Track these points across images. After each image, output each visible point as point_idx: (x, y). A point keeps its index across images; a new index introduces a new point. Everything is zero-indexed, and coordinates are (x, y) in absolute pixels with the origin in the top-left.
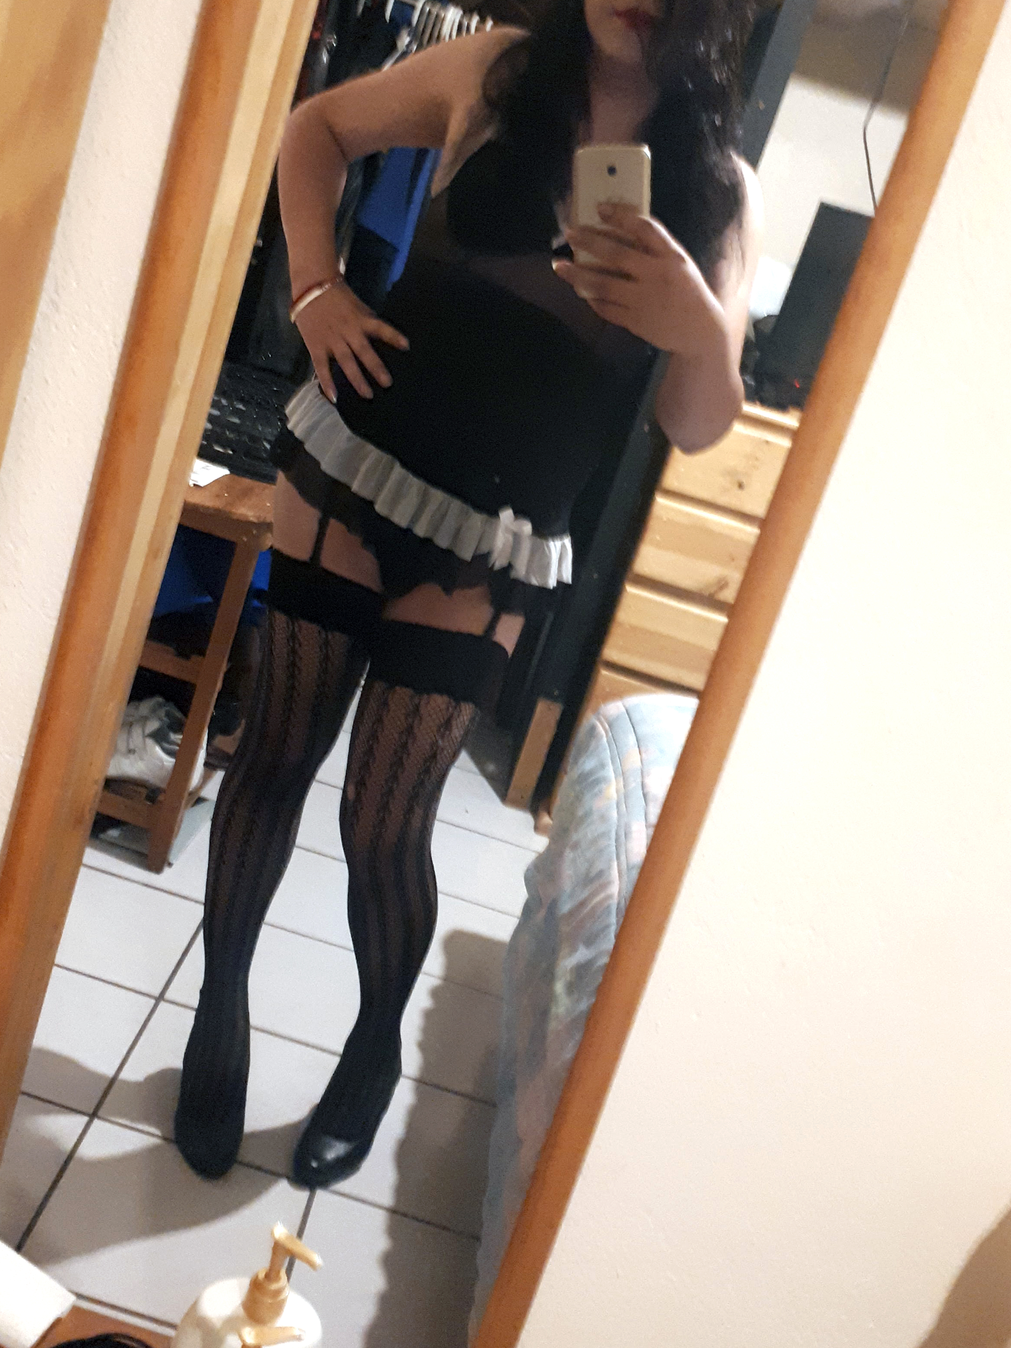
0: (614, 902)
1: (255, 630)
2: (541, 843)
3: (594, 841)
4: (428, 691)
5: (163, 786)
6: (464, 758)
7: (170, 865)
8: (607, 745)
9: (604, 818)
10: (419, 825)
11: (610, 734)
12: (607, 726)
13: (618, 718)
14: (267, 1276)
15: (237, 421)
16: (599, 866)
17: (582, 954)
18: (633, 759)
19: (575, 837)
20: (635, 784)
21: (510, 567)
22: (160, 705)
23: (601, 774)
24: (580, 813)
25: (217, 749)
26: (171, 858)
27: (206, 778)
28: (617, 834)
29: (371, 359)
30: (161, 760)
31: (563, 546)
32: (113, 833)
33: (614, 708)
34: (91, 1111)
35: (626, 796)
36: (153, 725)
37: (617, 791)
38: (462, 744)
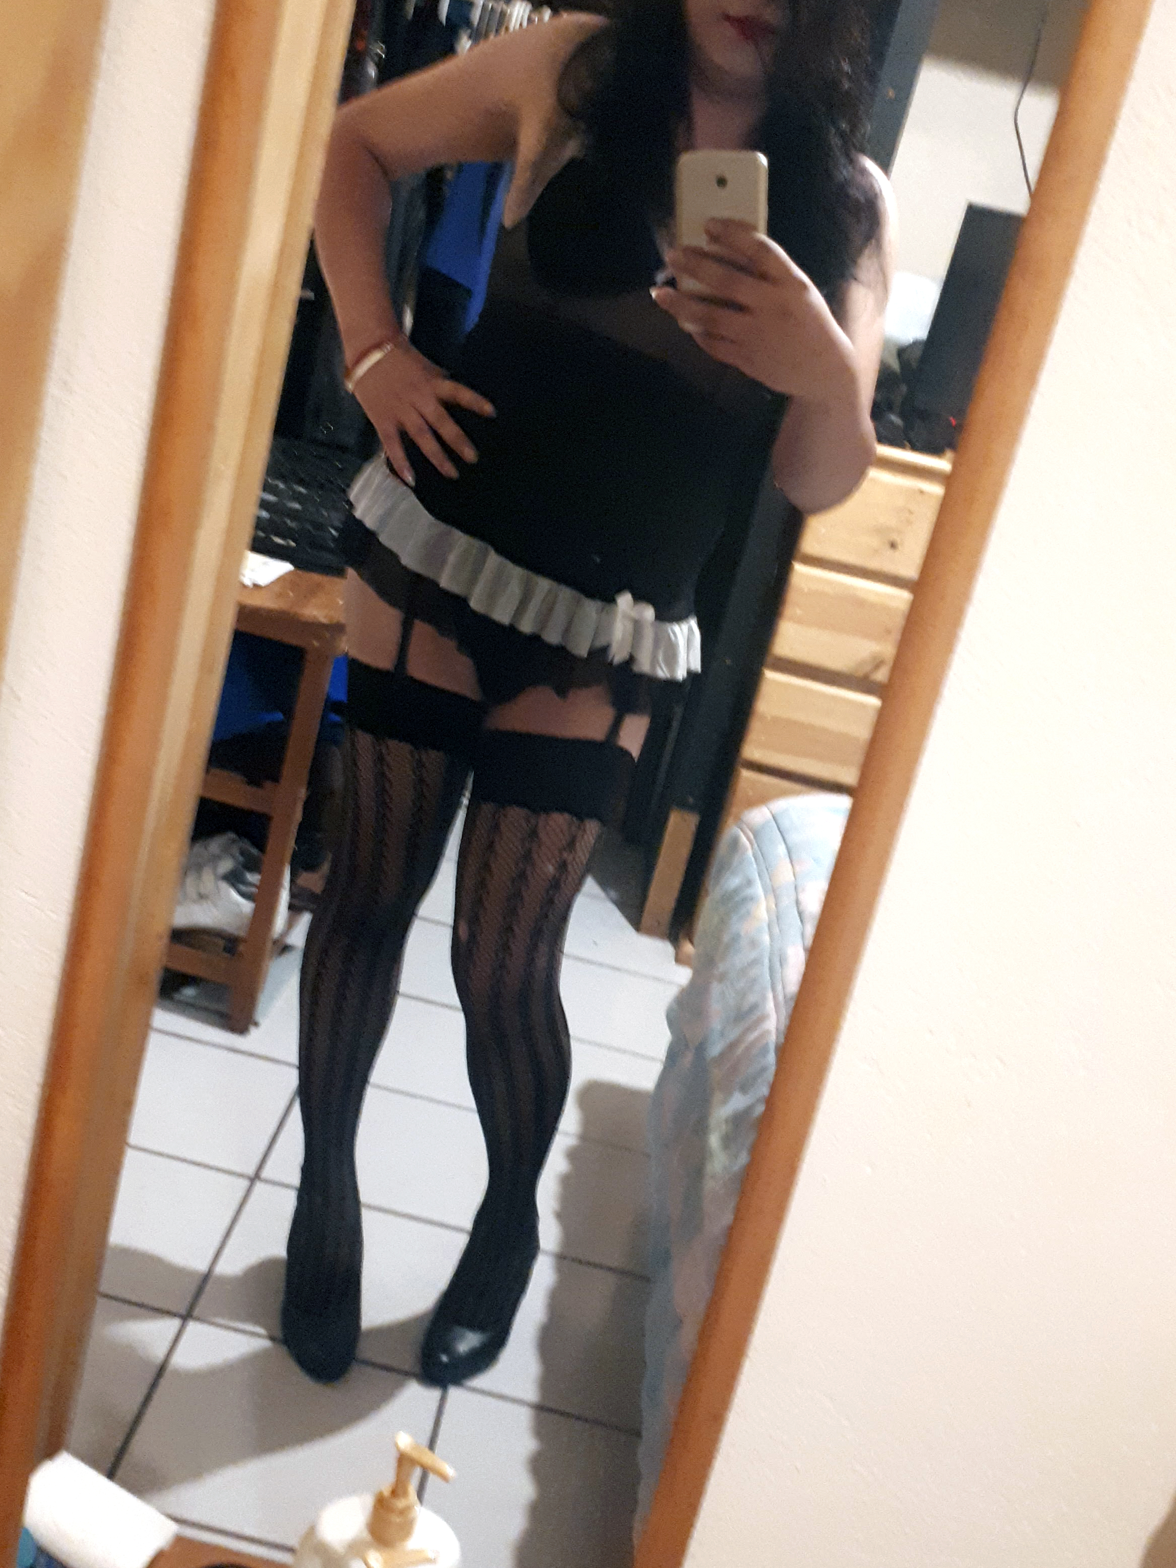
0: (772, 1039)
1: (334, 748)
2: (683, 975)
3: (743, 971)
4: (547, 810)
5: (242, 933)
6: (590, 885)
7: (256, 1024)
8: (753, 859)
9: (754, 944)
10: (545, 964)
11: (756, 845)
12: (752, 836)
13: (764, 826)
14: (394, 1493)
15: (297, 506)
16: (752, 999)
17: (738, 1102)
18: (784, 874)
19: (721, 967)
20: (787, 901)
21: (631, 660)
22: (234, 841)
23: (749, 892)
24: (726, 938)
25: (303, 889)
26: (259, 1016)
27: (290, 924)
28: (770, 961)
29: (450, 430)
30: (238, 905)
31: (690, 630)
32: (189, 992)
33: (758, 815)
34: (183, 1311)
35: (778, 917)
36: (226, 865)
37: (768, 911)
38: (588, 870)
